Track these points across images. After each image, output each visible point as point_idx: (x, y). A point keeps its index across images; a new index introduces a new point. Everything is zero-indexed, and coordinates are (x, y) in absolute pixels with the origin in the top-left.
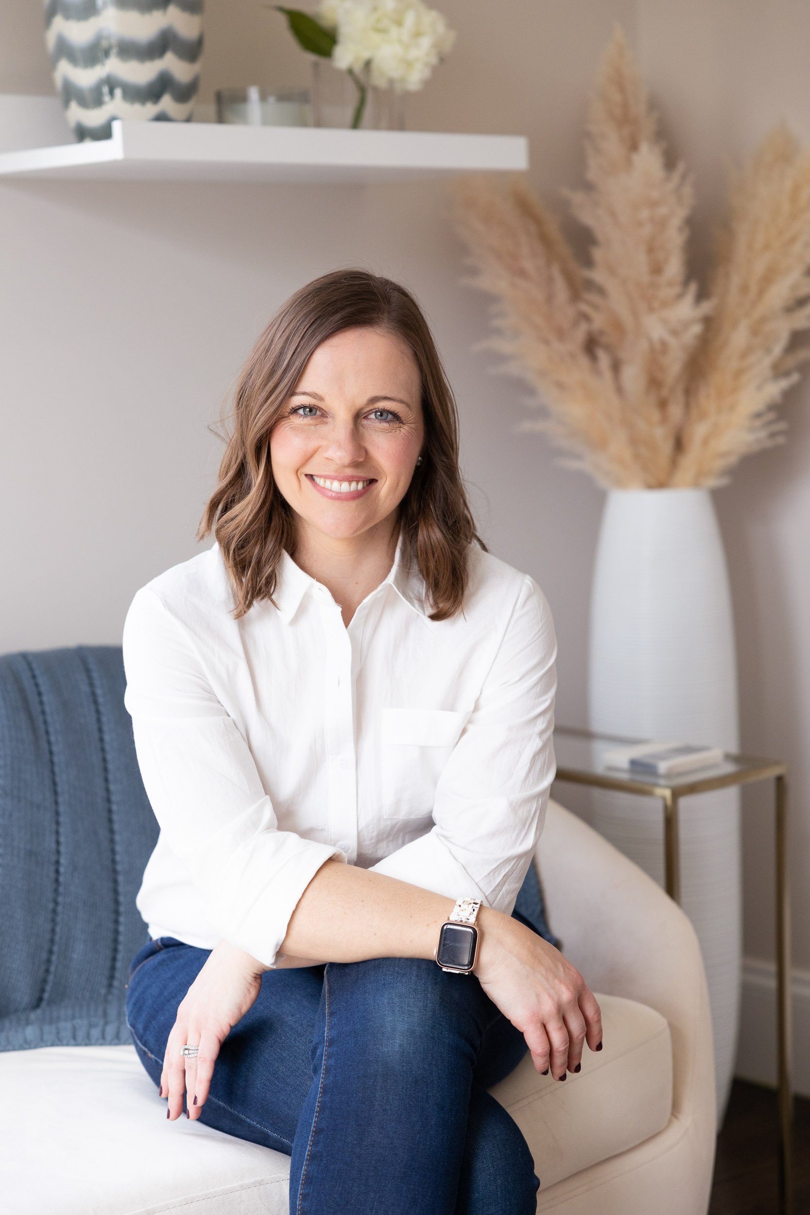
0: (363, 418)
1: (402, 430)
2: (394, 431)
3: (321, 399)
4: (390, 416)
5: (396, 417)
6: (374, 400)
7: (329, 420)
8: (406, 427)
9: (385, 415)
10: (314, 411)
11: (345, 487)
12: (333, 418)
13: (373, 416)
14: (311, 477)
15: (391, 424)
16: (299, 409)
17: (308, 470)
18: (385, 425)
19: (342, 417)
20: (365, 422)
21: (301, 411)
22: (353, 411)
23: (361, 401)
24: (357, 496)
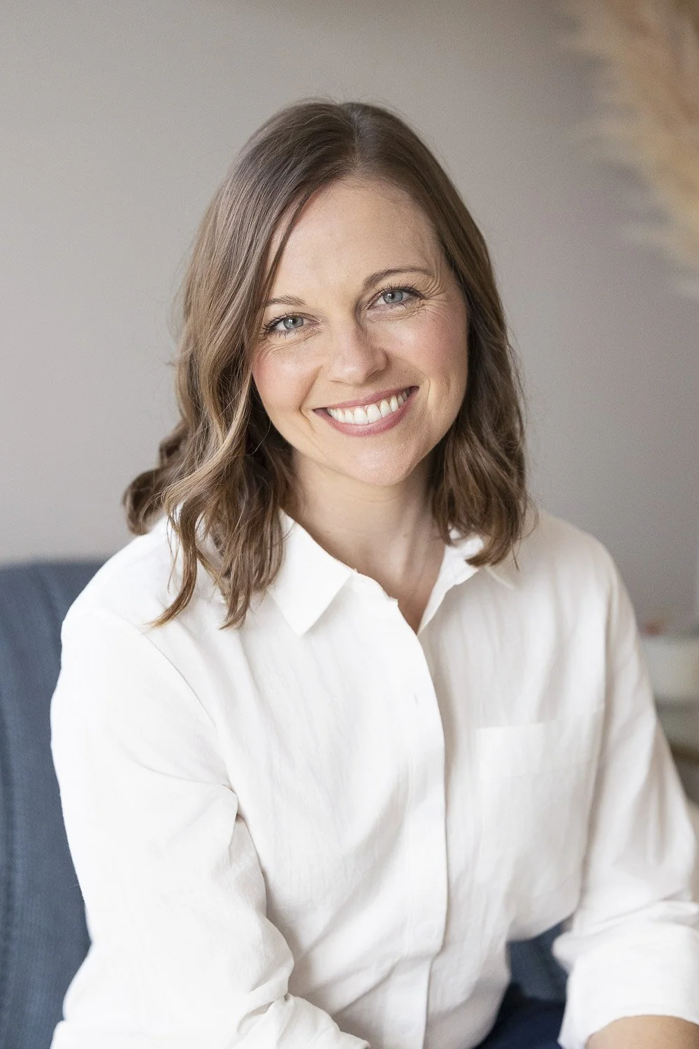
0: (368, 309)
1: (426, 307)
2: (415, 313)
3: (299, 302)
4: (405, 295)
5: (413, 293)
6: (372, 281)
7: (322, 327)
8: (431, 302)
9: (398, 296)
10: (299, 321)
11: (373, 414)
12: (326, 321)
13: (381, 301)
14: (324, 411)
15: (409, 305)
16: (278, 322)
17: (316, 400)
18: (400, 309)
19: (338, 318)
20: (370, 314)
21: (281, 326)
22: (350, 306)
23: (357, 285)
24: (395, 420)
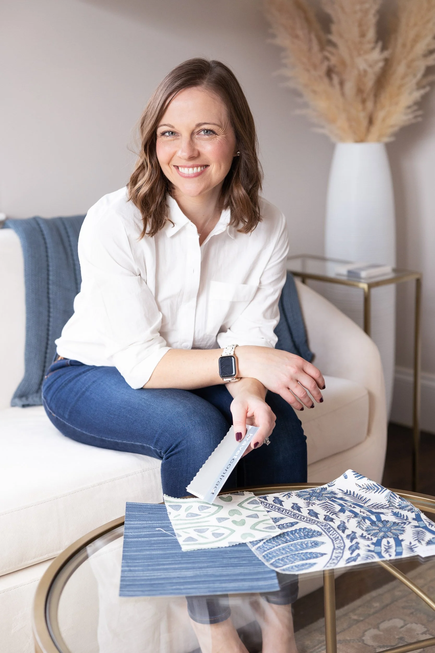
0: (197, 134)
1: (217, 138)
2: (213, 139)
3: (173, 127)
4: (211, 133)
5: (214, 132)
6: (199, 125)
8: (219, 137)
9: (209, 132)
10: (174, 134)
11: (191, 171)
12: (181, 135)
13: (202, 133)
14: (177, 167)
15: (210, 136)
16: (167, 132)
17: (175, 162)
18: (207, 137)
19: (185, 135)
20: (197, 136)
21: (167, 134)
22: (190, 132)
23: (193, 126)
24: (198, 175)
